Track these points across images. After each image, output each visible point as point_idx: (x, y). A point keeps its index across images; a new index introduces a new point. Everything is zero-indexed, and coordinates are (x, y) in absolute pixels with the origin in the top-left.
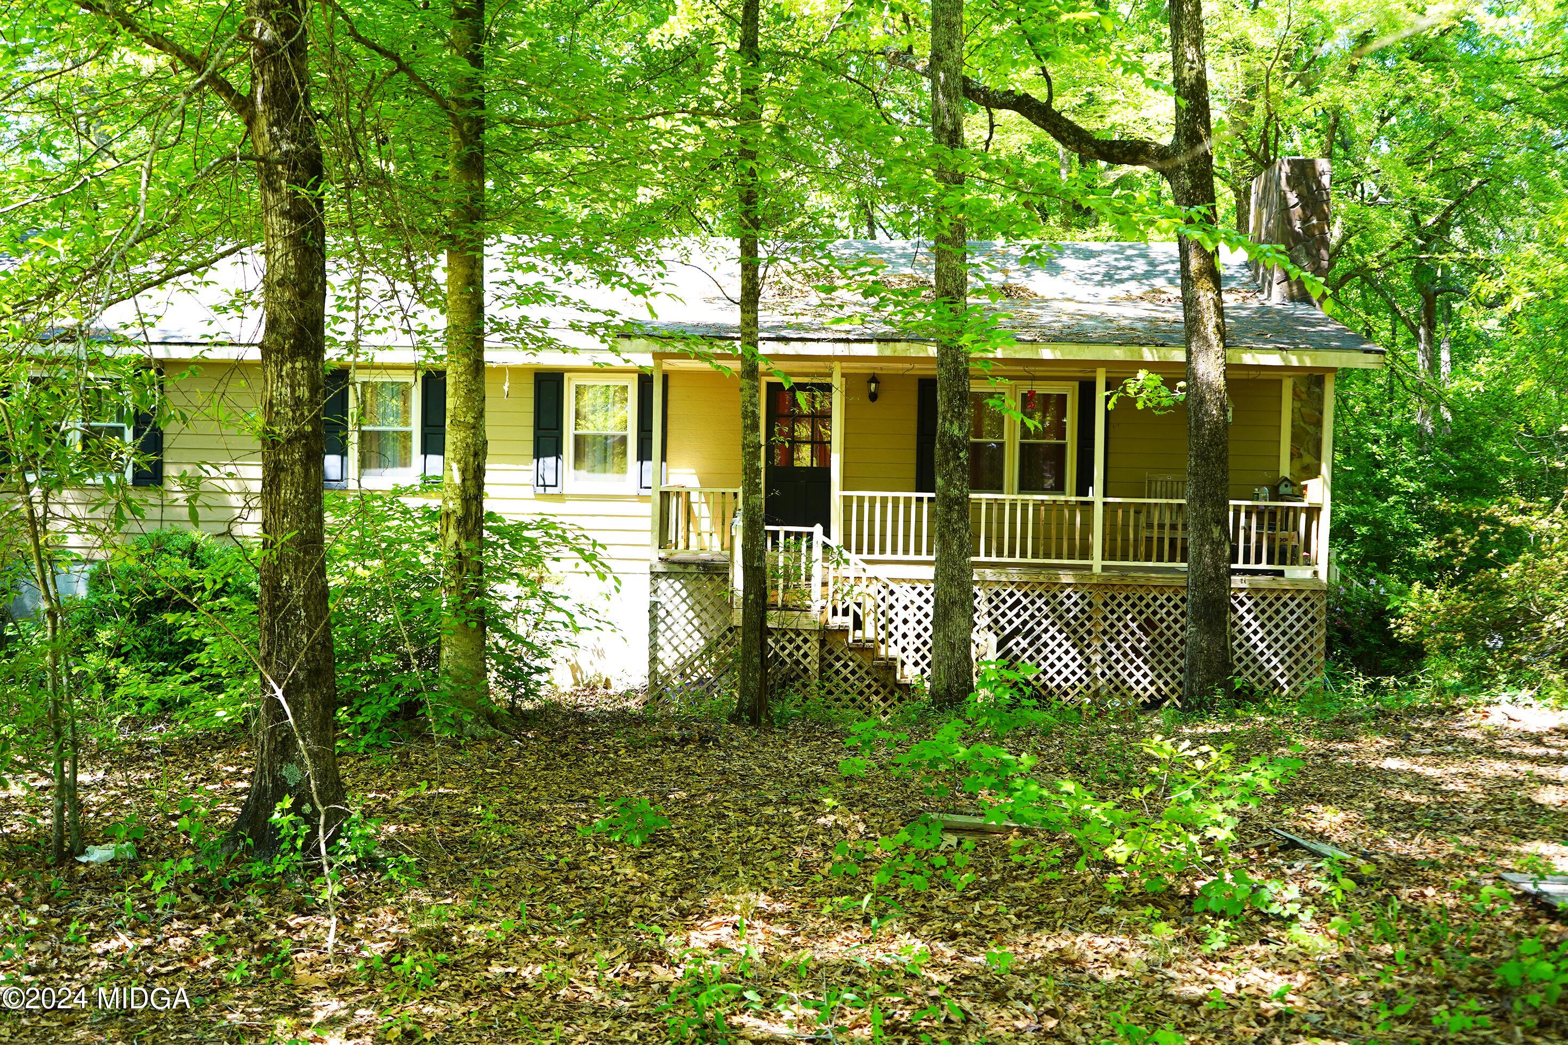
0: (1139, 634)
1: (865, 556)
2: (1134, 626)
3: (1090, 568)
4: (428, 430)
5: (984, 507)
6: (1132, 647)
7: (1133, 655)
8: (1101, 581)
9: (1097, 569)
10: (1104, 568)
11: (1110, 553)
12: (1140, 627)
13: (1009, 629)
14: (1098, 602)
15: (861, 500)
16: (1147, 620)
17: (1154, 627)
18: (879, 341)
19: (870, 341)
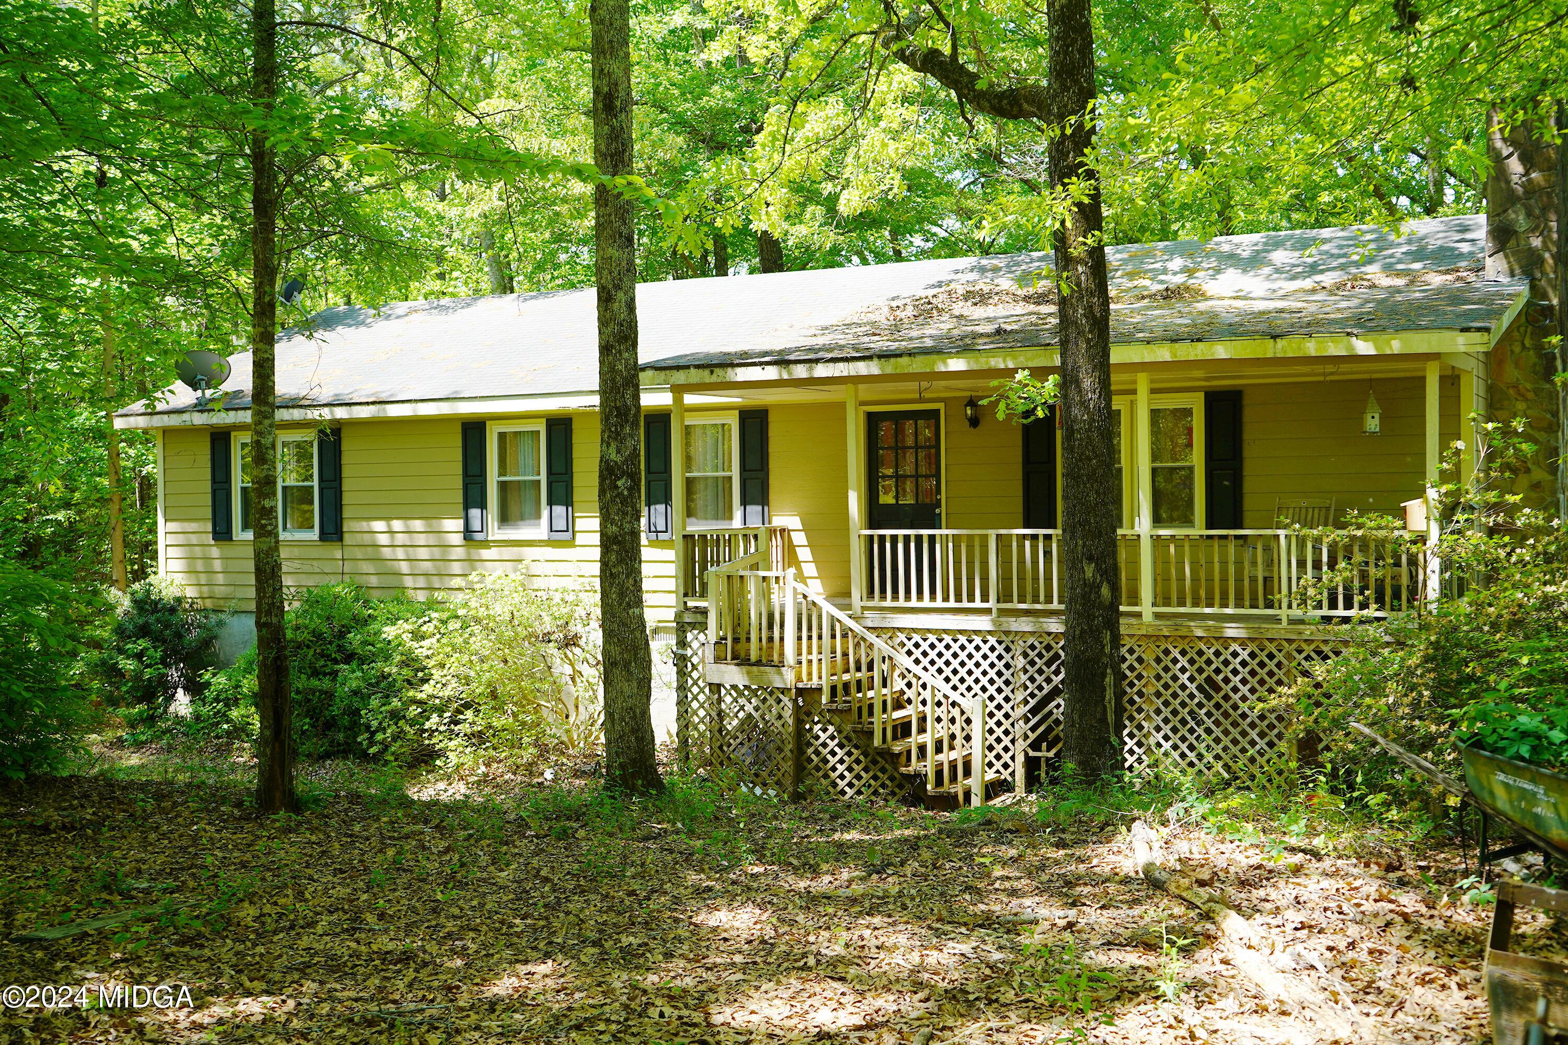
0: (1199, 697)
1: (888, 603)
2: (1192, 687)
3: (1139, 615)
4: (553, 478)
5: (1014, 544)
6: (1191, 713)
7: (1192, 724)
8: (1151, 631)
9: (1148, 617)
10: (1157, 616)
11: (1161, 597)
12: (1200, 688)
13: (1047, 688)
14: (1149, 657)
15: (882, 538)
16: (1209, 680)
17: (1218, 689)
18: (880, 357)
19: (870, 358)
